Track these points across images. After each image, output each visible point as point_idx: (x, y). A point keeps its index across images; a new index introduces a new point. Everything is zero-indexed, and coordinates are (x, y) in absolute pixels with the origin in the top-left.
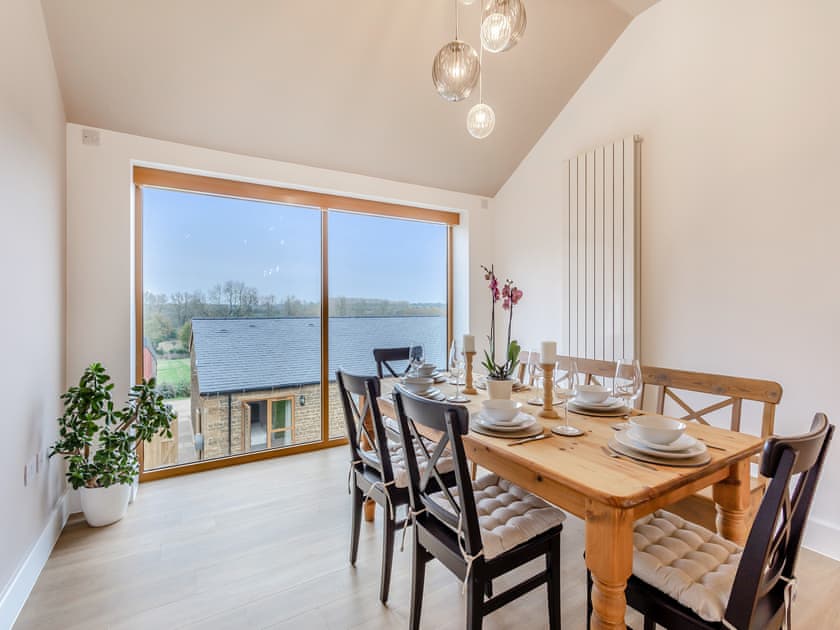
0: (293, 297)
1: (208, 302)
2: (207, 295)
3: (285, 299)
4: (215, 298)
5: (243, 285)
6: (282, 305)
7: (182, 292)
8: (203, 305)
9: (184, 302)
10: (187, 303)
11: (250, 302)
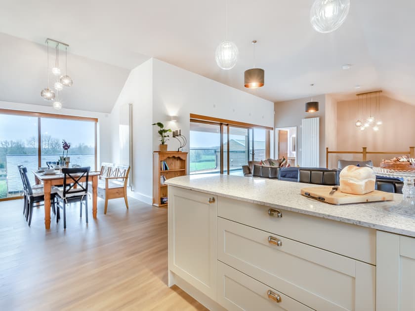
0: (83, 144)
1: (26, 146)
2: (26, 142)
3: (78, 146)
4: (31, 144)
5: (50, 137)
6: (76, 148)
7: (9, 141)
8: (24, 148)
9: (10, 146)
10: (11, 147)
11: (55, 146)
